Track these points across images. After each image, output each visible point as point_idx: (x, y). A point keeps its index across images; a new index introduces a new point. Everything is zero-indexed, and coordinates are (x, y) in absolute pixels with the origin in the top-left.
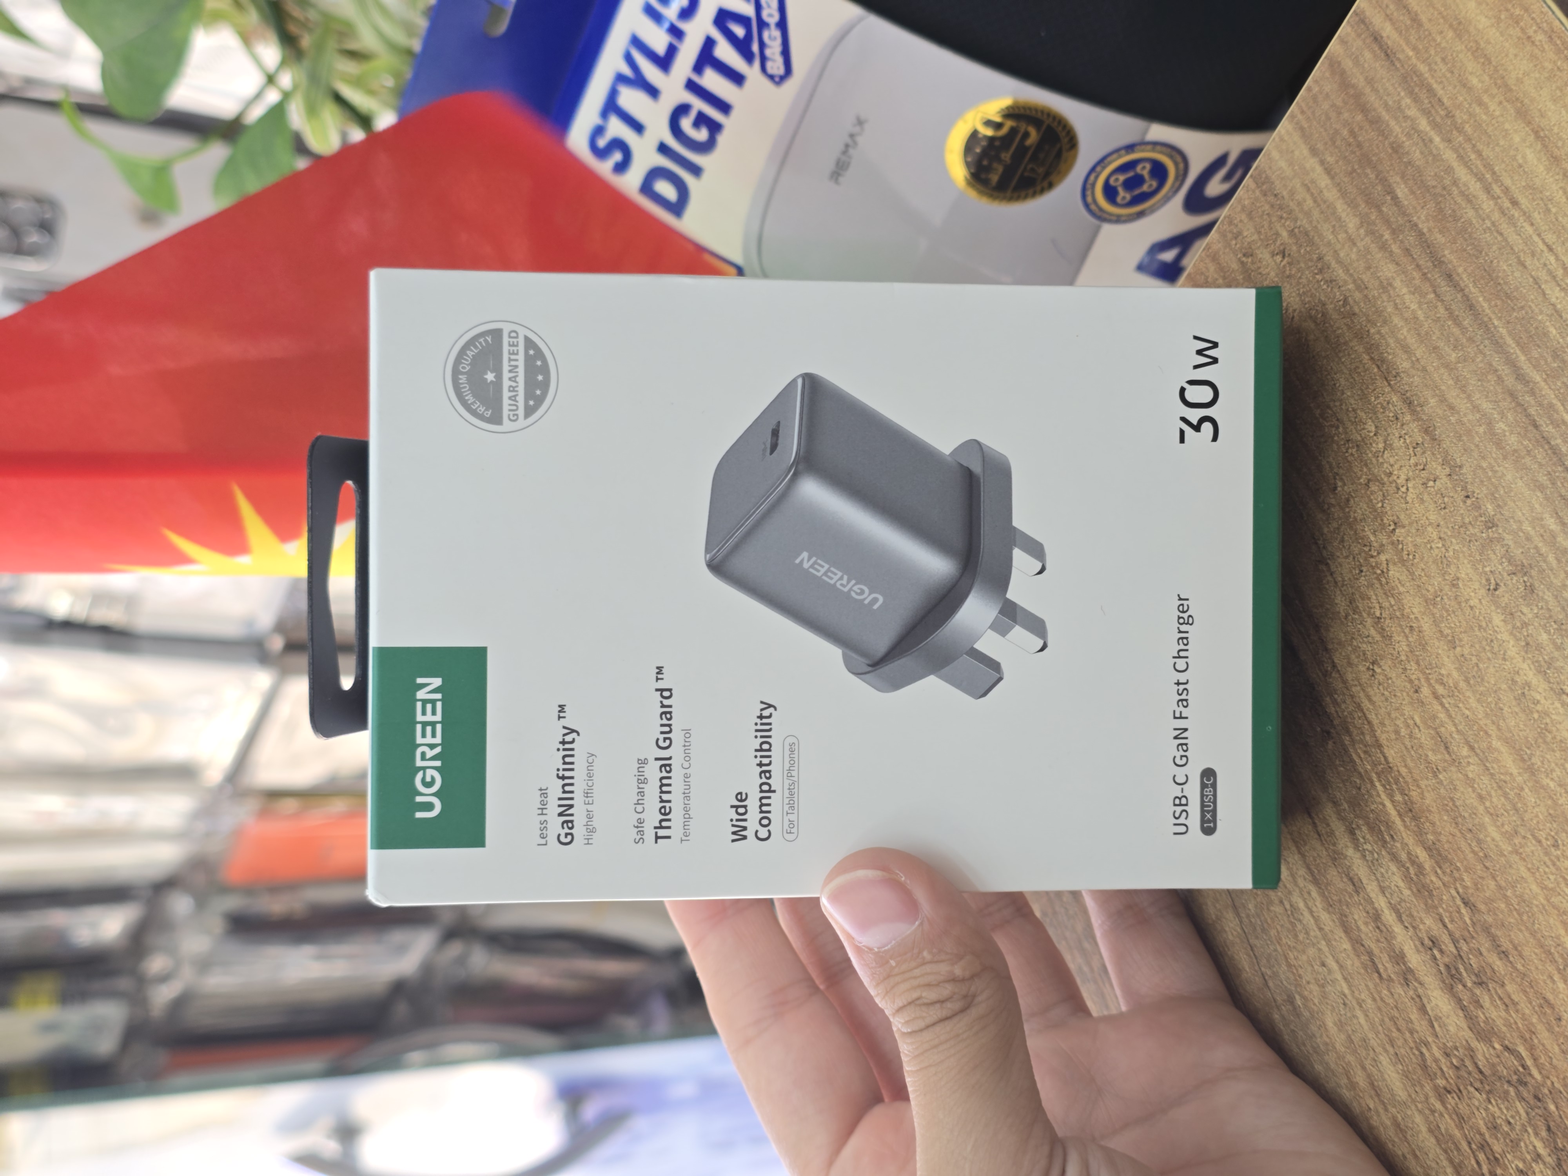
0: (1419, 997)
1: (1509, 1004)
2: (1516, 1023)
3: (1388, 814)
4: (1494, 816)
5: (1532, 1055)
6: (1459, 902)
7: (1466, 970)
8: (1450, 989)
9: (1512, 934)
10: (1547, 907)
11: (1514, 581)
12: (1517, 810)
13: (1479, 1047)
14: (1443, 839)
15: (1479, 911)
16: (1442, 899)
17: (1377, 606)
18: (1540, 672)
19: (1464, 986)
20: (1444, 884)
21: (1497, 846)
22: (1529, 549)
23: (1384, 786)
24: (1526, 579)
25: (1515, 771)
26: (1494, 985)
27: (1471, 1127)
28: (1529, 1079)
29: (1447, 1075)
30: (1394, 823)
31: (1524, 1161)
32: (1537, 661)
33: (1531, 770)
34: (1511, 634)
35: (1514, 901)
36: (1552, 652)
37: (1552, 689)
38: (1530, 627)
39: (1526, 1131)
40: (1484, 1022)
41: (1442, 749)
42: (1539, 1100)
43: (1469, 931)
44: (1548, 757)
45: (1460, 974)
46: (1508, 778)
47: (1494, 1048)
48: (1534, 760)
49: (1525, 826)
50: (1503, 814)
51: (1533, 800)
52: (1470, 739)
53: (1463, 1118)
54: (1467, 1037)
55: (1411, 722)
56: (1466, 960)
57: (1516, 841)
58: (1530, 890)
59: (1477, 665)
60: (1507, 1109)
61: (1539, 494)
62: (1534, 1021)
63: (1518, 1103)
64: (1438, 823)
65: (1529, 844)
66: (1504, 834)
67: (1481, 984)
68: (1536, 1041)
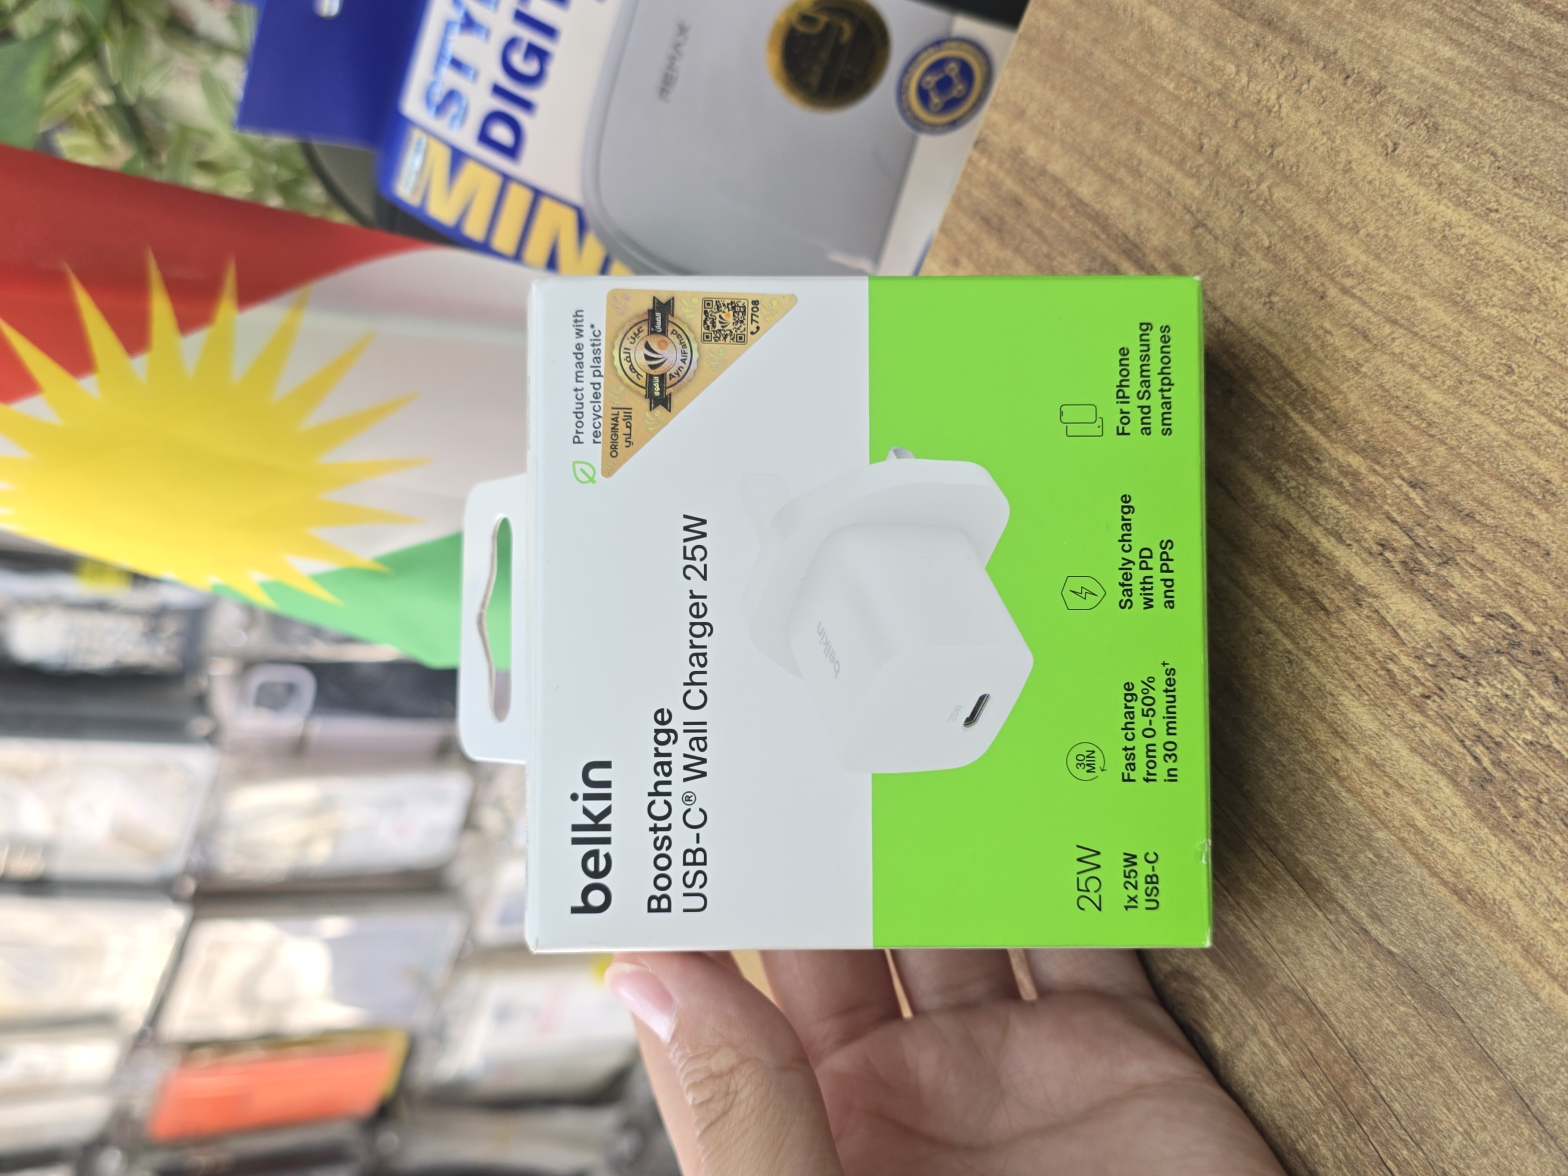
0: (1376, 611)
1: (1483, 567)
2: (1495, 583)
3: (1310, 439)
4: (1431, 378)
5: (1521, 609)
6: (1406, 488)
7: (1426, 556)
8: (1412, 586)
9: (1474, 490)
10: (1511, 442)
11: (1414, 131)
12: (1457, 359)
13: (1456, 631)
14: (1377, 431)
15: (1431, 486)
16: (1385, 496)
17: (1265, 237)
18: (1459, 205)
19: (1427, 574)
20: (1386, 479)
21: (1440, 408)
22: (1425, 91)
23: (1301, 412)
24: (1426, 121)
25: (1448, 320)
26: (1463, 555)
27: (1462, 723)
28: (1522, 637)
29: (1423, 680)
30: (1317, 444)
31: (1532, 730)
32: (1454, 196)
33: (1468, 310)
34: (1420, 184)
35: (1471, 455)
36: (1470, 178)
37: (1476, 215)
38: (1440, 167)
39: (1529, 695)
40: (1458, 601)
41: (1361, 340)
42: (1539, 653)
43: (1423, 513)
44: (1485, 285)
45: (1420, 563)
46: (1441, 331)
47: (1474, 623)
48: (1468, 298)
49: (1470, 370)
50: (1442, 372)
51: (1475, 339)
52: (1391, 314)
53: (1450, 718)
54: (1439, 628)
55: (1320, 332)
56: (1425, 546)
57: (1462, 391)
58: (1488, 433)
59: (1386, 236)
60: (1502, 682)
61: (1427, 31)
62: (1517, 570)
63: (1513, 670)
64: (1368, 419)
65: (1478, 386)
66: (1445, 392)
67: (1446, 562)
68: (1523, 591)
